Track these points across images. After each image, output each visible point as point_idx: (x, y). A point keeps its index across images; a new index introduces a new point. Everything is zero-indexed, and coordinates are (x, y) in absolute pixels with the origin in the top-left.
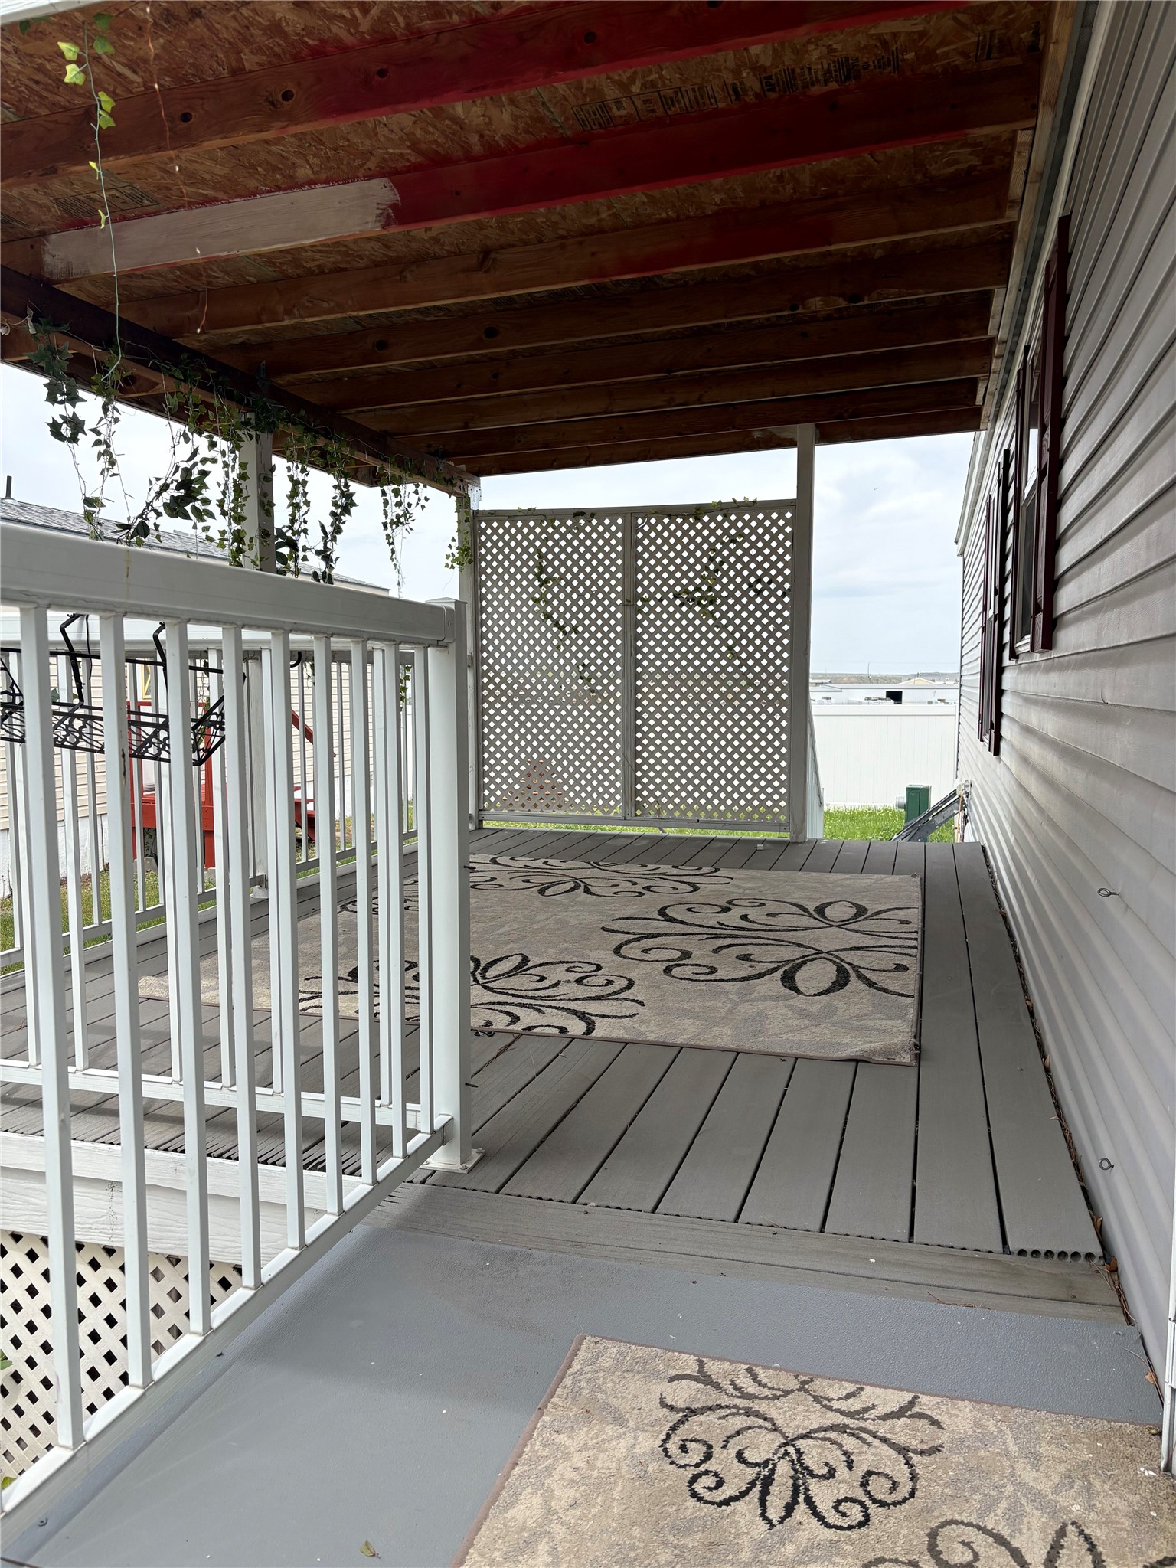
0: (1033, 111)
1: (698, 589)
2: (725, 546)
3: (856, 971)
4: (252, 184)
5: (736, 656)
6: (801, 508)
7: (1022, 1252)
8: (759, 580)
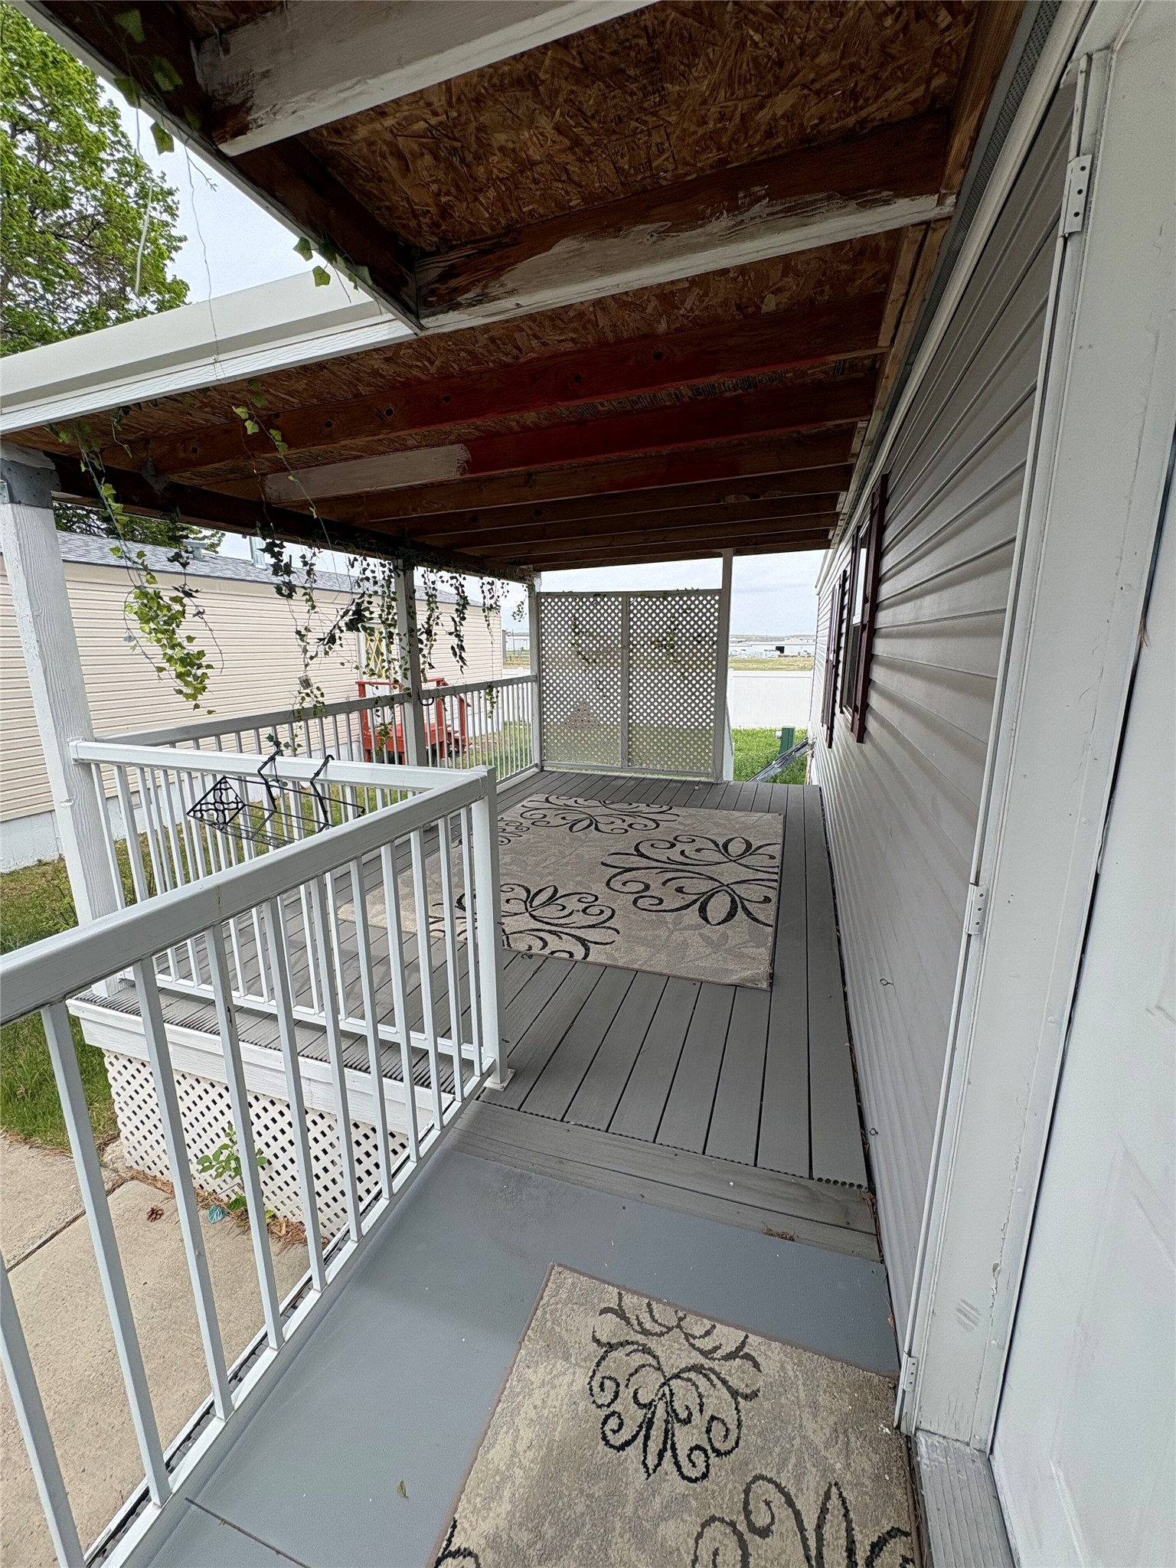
0: (868, 411)
1: (665, 639)
2: (681, 615)
3: (742, 903)
4: (382, 449)
5: (686, 678)
6: (724, 595)
7: (820, 1180)
8: (699, 635)
